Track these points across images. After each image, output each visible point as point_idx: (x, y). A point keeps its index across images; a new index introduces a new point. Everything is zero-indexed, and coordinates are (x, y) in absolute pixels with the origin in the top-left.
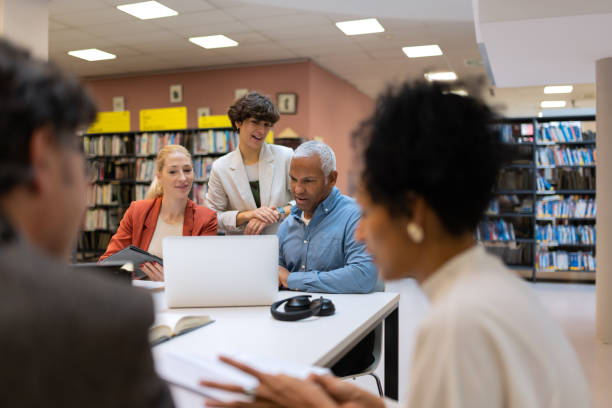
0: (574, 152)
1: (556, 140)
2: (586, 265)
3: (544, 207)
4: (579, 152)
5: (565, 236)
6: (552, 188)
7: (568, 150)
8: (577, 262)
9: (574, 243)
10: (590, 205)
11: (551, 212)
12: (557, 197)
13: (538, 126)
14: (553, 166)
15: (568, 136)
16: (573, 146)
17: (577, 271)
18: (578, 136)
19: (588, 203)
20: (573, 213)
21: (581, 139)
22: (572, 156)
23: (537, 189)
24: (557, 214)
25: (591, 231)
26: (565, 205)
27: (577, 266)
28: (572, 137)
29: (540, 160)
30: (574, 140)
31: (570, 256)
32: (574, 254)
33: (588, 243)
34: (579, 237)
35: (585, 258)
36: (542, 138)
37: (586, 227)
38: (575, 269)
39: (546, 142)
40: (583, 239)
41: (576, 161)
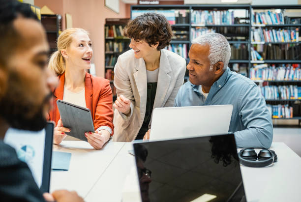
0: (278, 32)
1: (266, 23)
2: (283, 114)
3: (256, 72)
4: (281, 33)
5: (270, 93)
6: (262, 59)
7: (274, 31)
8: (277, 112)
9: (276, 99)
10: (288, 71)
11: (261, 77)
12: (266, 65)
13: (253, 11)
14: (263, 43)
15: (274, 20)
16: (277, 28)
17: (278, 119)
18: (281, 21)
19: (286, 70)
20: (276, 76)
21: (283, 23)
22: (276, 35)
23: (251, 60)
24: (265, 78)
25: (288, 90)
26: (270, 71)
27: (277, 115)
28: (277, 22)
29: (254, 37)
30: (278, 24)
31: (273, 108)
32: (276, 106)
33: (285, 98)
34: (280, 94)
35: (283, 109)
36: (255, 21)
37: (285, 87)
38: (277, 117)
39: (258, 24)
40: (282, 96)
41: (279, 39)
